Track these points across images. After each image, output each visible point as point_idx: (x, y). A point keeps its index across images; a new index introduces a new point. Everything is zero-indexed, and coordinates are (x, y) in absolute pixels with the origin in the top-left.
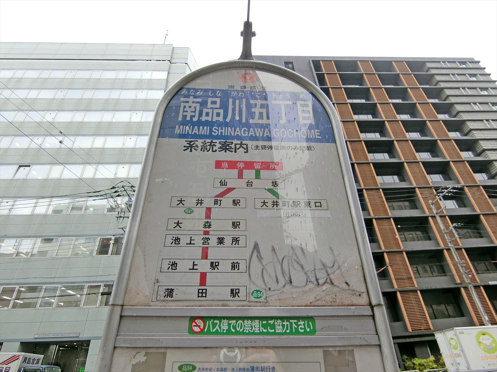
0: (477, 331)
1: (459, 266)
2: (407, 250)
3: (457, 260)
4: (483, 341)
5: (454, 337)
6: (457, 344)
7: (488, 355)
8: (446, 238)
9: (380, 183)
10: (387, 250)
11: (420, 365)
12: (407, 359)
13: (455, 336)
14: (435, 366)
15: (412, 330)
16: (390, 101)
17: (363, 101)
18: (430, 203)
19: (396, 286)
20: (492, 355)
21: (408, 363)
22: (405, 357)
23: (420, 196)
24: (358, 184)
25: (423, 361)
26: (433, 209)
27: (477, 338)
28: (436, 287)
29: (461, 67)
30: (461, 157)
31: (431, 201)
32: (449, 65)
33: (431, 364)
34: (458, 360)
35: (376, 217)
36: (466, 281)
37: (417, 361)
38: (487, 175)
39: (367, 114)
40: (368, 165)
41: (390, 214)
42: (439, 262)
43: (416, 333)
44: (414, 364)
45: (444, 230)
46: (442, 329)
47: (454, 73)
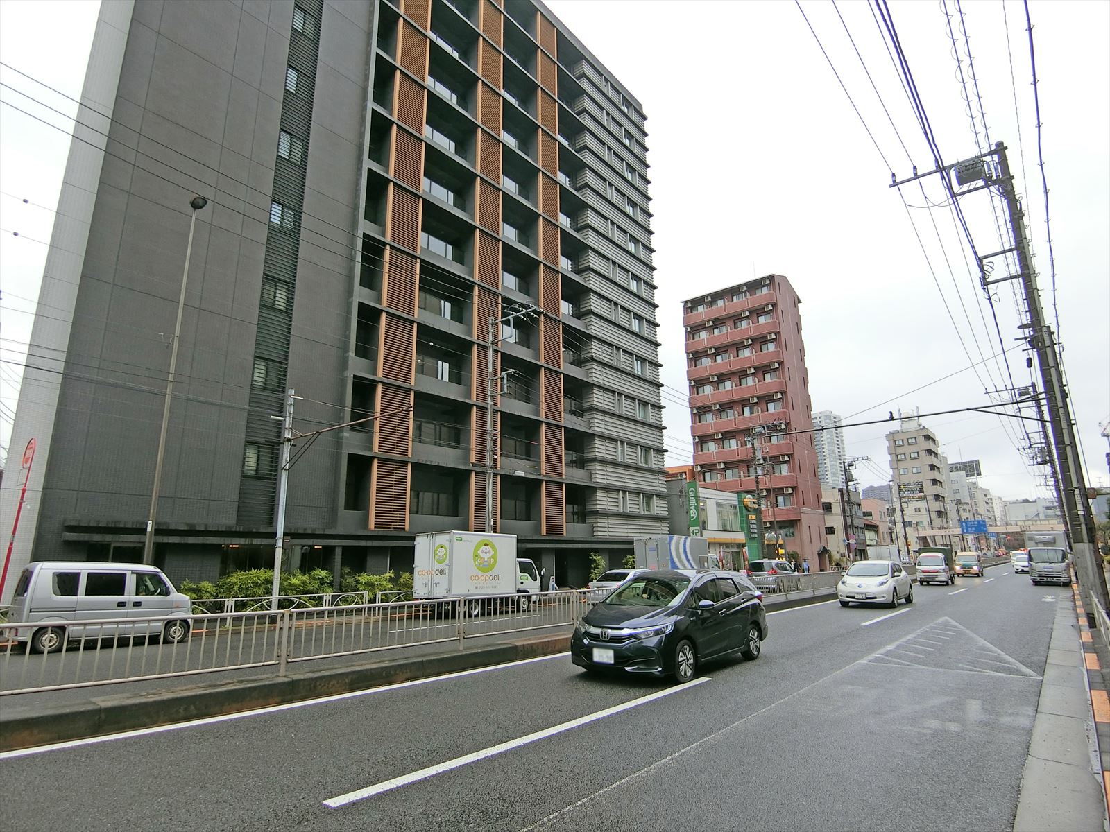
0: (481, 538)
1: (488, 437)
2: (419, 389)
3: (488, 428)
4: (481, 555)
5: (447, 545)
6: (446, 555)
7: (480, 573)
8: (489, 388)
9: (421, 247)
10: (386, 380)
11: (367, 584)
12: (348, 574)
13: (448, 543)
14: (390, 586)
15: (375, 527)
16: (502, 92)
17: (455, 55)
18: (490, 321)
19: (376, 449)
20: (485, 574)
21: (350, 581)
22: (347, 570)
23: (476, 299)
24: (381, 228)
25: (374, 578)
26: (490, 334)
27: (476, 549)
28: (438, 463)
29: (622, 108)
30: (557, 264)
31: (493, 318)
32: (611, 93)
33: (385, 583)
34: (437, 578)
35: (390, 310)
36: (488, 464)
37: (364, 578)
38: (575, 309)
39: (452, 89)
40: (415, 199)
41: (418, 315)
42: (456, 422)
43: (381, 533)
44: (358, 582)
45: (491, 373)
46: (430, 531)
47: (610, 112)
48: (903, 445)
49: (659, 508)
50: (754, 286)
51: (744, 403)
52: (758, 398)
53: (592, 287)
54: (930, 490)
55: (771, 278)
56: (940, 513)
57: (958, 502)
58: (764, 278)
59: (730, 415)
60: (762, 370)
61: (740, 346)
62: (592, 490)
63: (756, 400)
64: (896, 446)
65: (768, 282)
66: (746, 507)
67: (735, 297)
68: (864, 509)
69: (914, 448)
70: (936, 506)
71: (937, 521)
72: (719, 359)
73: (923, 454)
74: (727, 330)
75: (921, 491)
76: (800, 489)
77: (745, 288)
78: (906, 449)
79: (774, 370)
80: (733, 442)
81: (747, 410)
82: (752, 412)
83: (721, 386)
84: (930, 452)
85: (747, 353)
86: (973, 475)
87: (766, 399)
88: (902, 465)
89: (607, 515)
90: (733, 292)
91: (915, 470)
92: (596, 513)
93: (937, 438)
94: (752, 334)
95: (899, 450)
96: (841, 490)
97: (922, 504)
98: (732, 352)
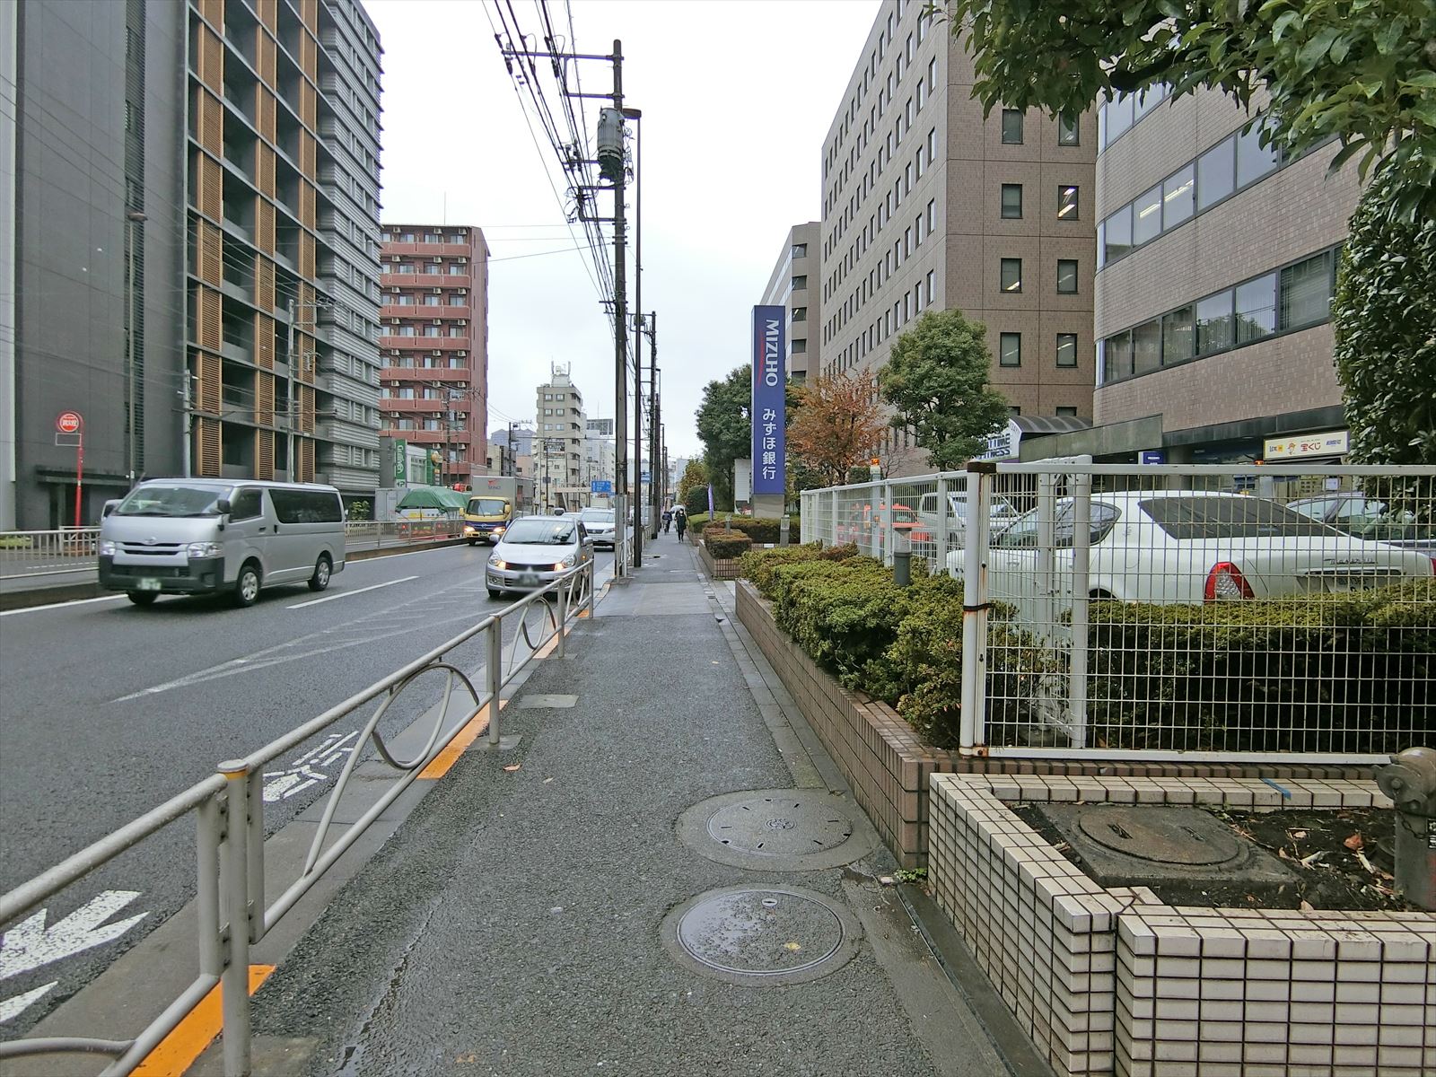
10: (205, 349)
15: (203, 474)
16: (275, 38)
19: (201, 409)
23: (258, 268)
24: (192, 198)
30: (312, 228)
35: (205, 282)
41: (222, 286)
47: (357, 50)
48: (551, 400)
49: (374, 462)
50: (449, 232)
51: (427, 353)
52: (441, 351)
53: (335, 249)
54: (570, 448)
55: (469, 229)
56: (574, 471)
57: (589, 460)
58: (462, 228)
59: (409, 364)
60: (448, 324)
61: (428, 292)
62: (329, 445)
63: (439, 354)
64: (545, 400)
65: (465, 233)
66: (434, 463)
67: (427, 237)
68: (518, 465)
69: (561, 405)
70: (573, 464)
71: (572, 479)
72: (403, 301)
73: (569, 412)
74: (415, 271)
75: (563, 449)
76: (472, 445)
77: (440, 232)
78: (554, 405)
79: (461, 327)
80: (410, 392)
81: (428, 362)
82: (433, 365)
83: (402, 330)
84: (575, 411)
85: (435, 302)
86: (605, 434)
87: (449, 354)
88: (548, 420)
89: (340, 467)
90: (427, 230)
91: (558, 427)
92: (332, 465)
93: (582, 397)
94: (443, 283)
95: (548, 405)
96: (502, 447)
97: (561, 462)
98: (419, 296)
